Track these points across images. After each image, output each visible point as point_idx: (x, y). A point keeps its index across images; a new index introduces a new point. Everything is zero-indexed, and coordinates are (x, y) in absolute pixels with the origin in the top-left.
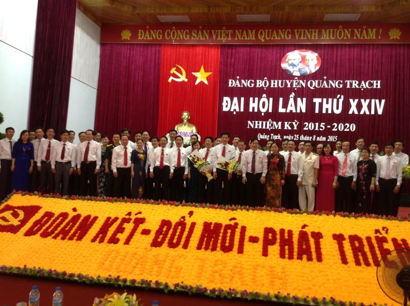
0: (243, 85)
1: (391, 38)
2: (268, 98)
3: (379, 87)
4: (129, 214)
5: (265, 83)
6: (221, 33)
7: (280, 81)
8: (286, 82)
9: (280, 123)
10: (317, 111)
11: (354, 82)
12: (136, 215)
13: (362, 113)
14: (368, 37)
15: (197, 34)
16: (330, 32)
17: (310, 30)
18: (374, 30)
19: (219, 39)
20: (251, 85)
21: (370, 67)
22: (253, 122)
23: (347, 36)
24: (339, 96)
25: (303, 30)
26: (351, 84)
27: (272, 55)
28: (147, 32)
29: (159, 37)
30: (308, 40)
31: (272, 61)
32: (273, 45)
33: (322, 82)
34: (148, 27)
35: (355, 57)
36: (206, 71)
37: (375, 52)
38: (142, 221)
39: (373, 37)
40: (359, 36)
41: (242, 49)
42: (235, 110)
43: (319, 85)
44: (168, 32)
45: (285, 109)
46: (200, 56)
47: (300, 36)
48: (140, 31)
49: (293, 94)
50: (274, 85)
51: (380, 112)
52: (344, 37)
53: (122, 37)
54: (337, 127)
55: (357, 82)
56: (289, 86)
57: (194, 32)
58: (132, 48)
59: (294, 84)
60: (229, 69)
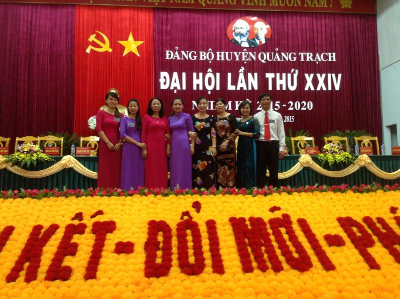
0: (184, 57)
2: (214, 74)
3: (334, 60)
4: (79, 216)
5: (210, 54)
7: (227, 53)
8: (233, 54)
9: (230, 103)
10: (270, 88)
11: (308, 54)
12: (93, 217)
13: (319, 89)
14: (319, 5)
19: (151, 1)
20: (193, 58)
21: (324, 38)
23: (297, 3)
24: (293, 70)
27: (216, 22)
30: (255, 6)
31: (216, 30)
32: (216, 11)
33: (274, 55)
35: (308, 27)
36: (136, 39)
37: (327, 22)
38: (110, 226)
39: (324, 5)
40: (310, 3)
41: (180, 14)
42: (175, 88)
43: (270, 58)
45: (234, 86)
46: (127, 21)
47: (246, 1)
49: (243, 68)
50: (220, 58)
51: (337, 88)
52: (294, 4)
54: (294, 106)
55: (312, 55)
56: (237, 59)
59: (244, 56)
60: (165, 38)
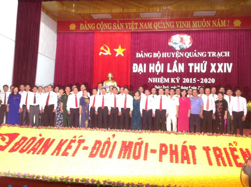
0: (145, 56)
1: (235, 26)
2: (161, 64)
3: (228, 56)
4: (75, 137)
5: (159, 54)
6: (131, 24)
7: (168, 53)
8: (171, 54)
9: (168, 79)
10: (191, 71)
11: (213, 53)
12: (79, 137)
13: (218, 71)
14: (221, 25)
15: (116, 26)
16: (197, 23)
17: (185, 22)
18: (225, 21)
19: (130, 28)
20: (150, 56)
21: (223, 44)
22: (152, 78)
23: (208, 25)
24: (204, 62)
25: (181, 22)
26: (211, 54)
27: (163, 37)
28: (86, 25)
29: (93, 28)
30: (184, 28)
31: (162, 42)
32: (163, 32)
33: (194, 54)
34: (86, 22)
35: (214, 38)
36: (122, 48)
37: (225, 34)
38: (83, 141)
40: (215, 25)
41: (144, 35)
42: (140, 72)
43: (191, 55)
44: (99, 25)
45: (171, 70)
46: (119, 39)
47: (179, 26)
48: (81, 24)
49: (176, 61)
50: (164, 56)
51: (230, 71)
52: (206, 25)
53: (70, 28)
54: (204, 81)
55: (215, 53)
56: (173, 56)
57: (115, 25)
58: (76, 35)
59: (177, 55)
60: (136, 47)
